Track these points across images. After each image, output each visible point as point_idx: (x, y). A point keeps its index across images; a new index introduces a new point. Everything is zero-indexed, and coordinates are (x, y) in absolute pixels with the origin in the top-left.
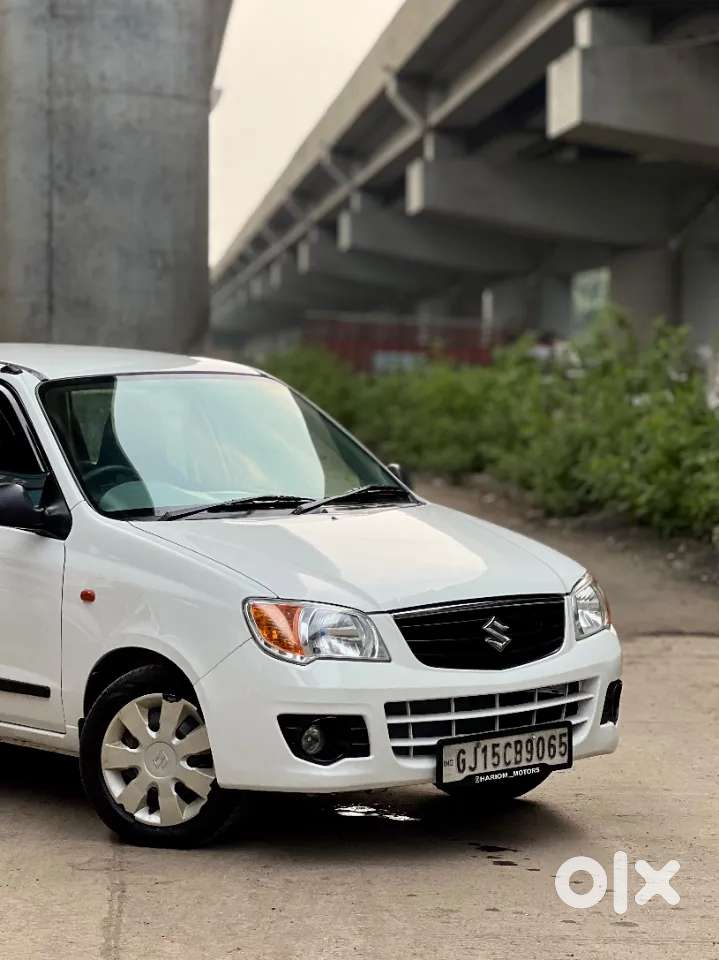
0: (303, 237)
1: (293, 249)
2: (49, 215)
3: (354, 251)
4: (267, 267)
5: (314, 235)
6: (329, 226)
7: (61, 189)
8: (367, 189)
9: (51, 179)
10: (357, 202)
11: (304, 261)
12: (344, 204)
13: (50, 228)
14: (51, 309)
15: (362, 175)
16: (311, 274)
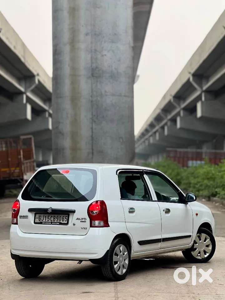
0: (166, 124)
1: (163, 128)
2: (92, 128)
3: (181, 129)
4: (155, 133)
5: (169, 123)
6: (174, 120)
7: (95, 122)
8: (185, 109)
9: (92, 119)
10: (182, 113)
11: (166, 132)
12: (178, 114)
13: (92, 132)
14: (93, 153)
15: (183, 105)
16: (168, 135)
